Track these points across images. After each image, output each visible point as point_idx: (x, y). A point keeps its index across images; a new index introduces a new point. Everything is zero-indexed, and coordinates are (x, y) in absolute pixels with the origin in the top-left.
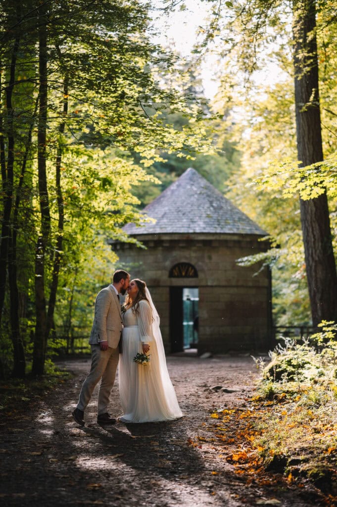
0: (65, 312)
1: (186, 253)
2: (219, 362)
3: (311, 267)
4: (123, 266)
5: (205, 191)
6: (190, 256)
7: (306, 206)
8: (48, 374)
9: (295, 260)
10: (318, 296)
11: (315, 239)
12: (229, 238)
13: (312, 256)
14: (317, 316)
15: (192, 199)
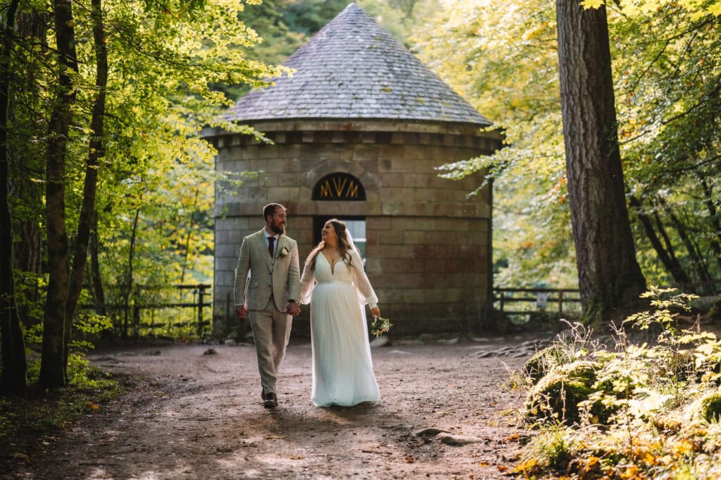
0: (122, 260)
1: (345, 156)
2: (406, 356)
3: (578, 181)
4: (230, 176)
5: (378, 44)
6: (352, 161)
7: (571, 67)
8: (72, 386)
9: (544, 169)
10: (592, 235)
11: (586, 130)
12: (422, 128)
13: (580, 161)
14: (587, 273)
15: (356, 57)
